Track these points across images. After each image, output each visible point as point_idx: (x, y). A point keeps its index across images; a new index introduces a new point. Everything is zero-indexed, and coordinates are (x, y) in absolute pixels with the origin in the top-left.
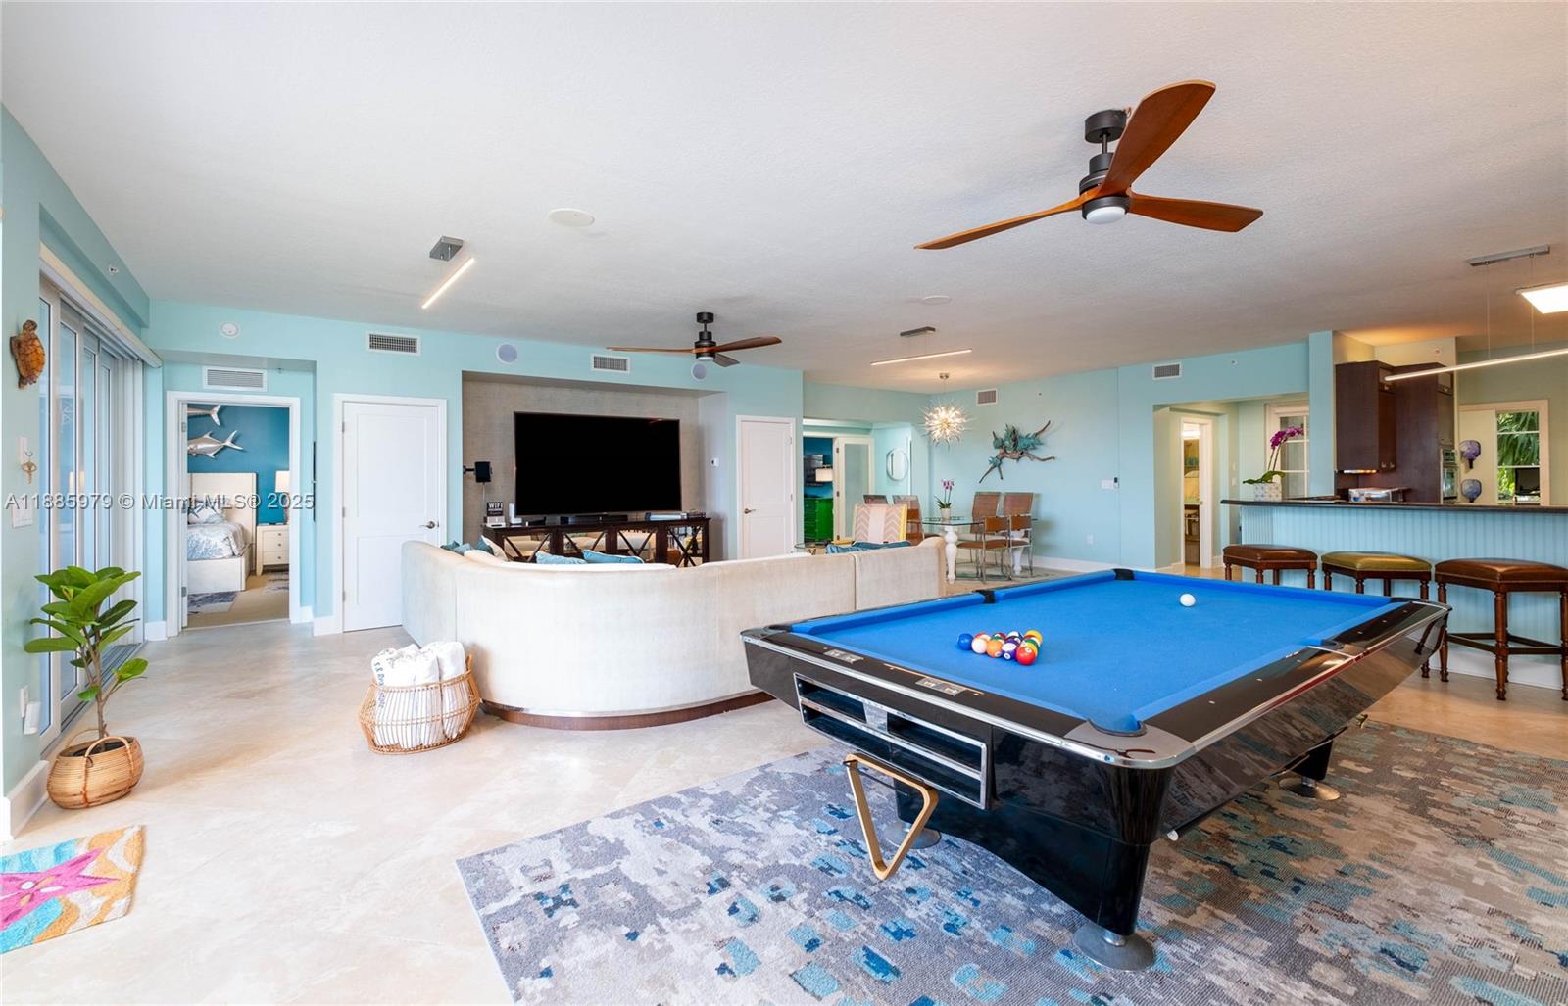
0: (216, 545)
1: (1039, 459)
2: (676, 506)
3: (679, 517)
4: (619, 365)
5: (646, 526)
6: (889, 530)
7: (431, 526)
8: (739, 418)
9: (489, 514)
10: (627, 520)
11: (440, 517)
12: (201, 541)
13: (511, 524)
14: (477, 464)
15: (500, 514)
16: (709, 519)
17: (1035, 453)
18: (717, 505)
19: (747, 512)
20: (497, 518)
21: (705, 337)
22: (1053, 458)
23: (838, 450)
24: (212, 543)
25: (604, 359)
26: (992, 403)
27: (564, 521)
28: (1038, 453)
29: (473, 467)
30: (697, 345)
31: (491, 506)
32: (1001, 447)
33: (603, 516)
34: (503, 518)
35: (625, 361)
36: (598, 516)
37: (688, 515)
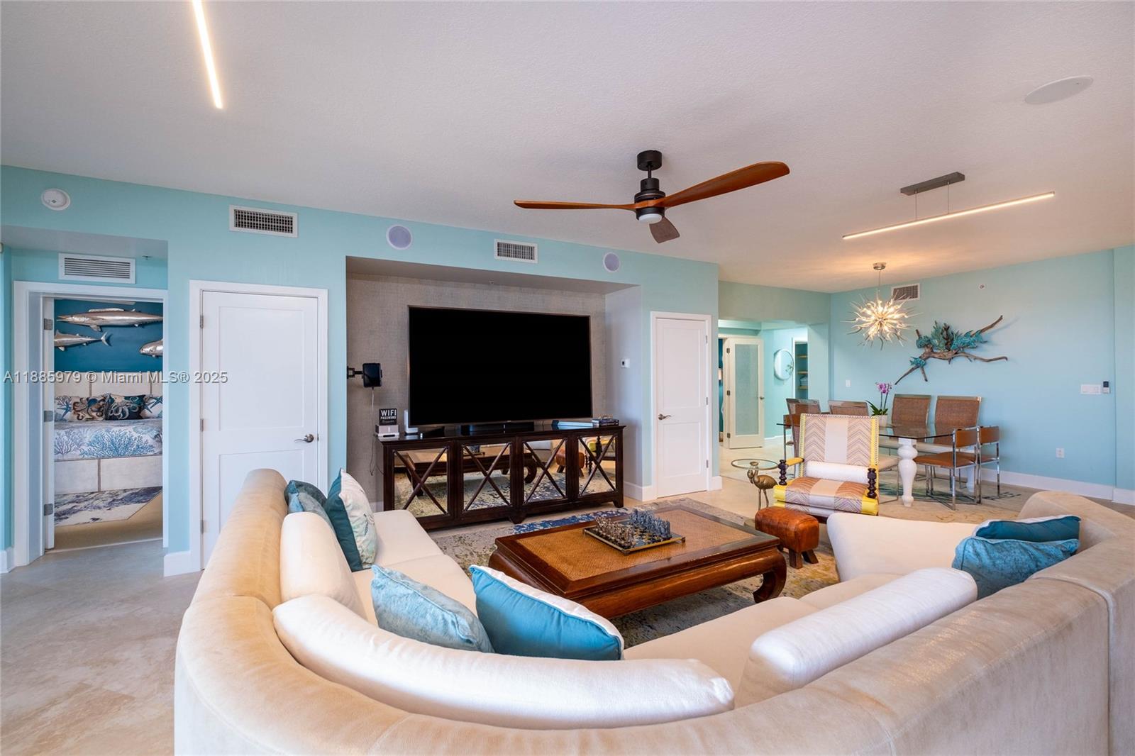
0: (147, 442)
1: (982, 360)
2: (586, 412)
3: (589, 425)
4: (525, 252)
5: (555, 433)
6: (855, 447)
7: (310, 439)
8: (653, 314)
9: (381, 423)
10: (533, 429)
11: (321, 430)
12: (133, 438)
13: (406, 434)
14: (365, 365)
15: (394, 422)
16: (623, 427)
17: (973, 352)
18: (631, 409)
19: (661, 418)
20: (389, 428)
21: (649, 186)
22: (1006, 359)
23: (728, 351)
24: (144, 440)
25: (509, 246)
26: (915, 299)
27: (465, 430)
29: (361, 369)
30: (638, 198)
31: (384, 413)
32: (926, 346)
33: (507, 424)
34: (396, 427)
35: (532, 249)
36: (503, 424)
37: (600, 423)
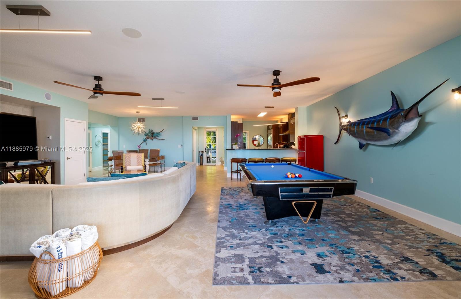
1: (160, 140)
6: (139, 161)
8: (65, 119)
16: (55, 162)
17: (158, 138)
19: (68, 159)
21: (98, 86)
22: (165, 140)
26: (144, 122)
28: (161, 137)
30: (95, 89)
35: (11, 84)
37: (40, 162)
